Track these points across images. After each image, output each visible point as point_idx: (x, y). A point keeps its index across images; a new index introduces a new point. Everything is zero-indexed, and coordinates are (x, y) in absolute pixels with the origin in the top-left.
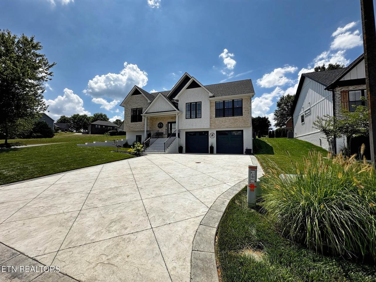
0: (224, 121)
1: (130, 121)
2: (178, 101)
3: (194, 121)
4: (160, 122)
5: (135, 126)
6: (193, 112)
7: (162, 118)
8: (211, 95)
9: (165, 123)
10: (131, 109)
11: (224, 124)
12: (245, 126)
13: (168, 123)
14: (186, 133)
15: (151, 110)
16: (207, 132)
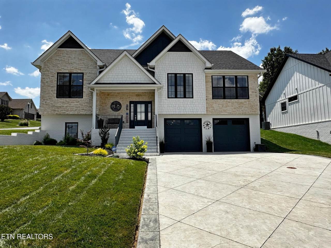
0: (225, 105)
1: (55, 95)
2: (154, 69)
3: (180, 101)
4: (115, 100)
5: (66, 105)
6: (180, 89)
7: (119, 93)
8: (209, 65)
9: (124, 103)
10: (58, 73)
11: (226, 109)
12: (253, 113)
13: (131, 102)
14: (166, 120)
15: (107, 79)
16: (200, 120)
